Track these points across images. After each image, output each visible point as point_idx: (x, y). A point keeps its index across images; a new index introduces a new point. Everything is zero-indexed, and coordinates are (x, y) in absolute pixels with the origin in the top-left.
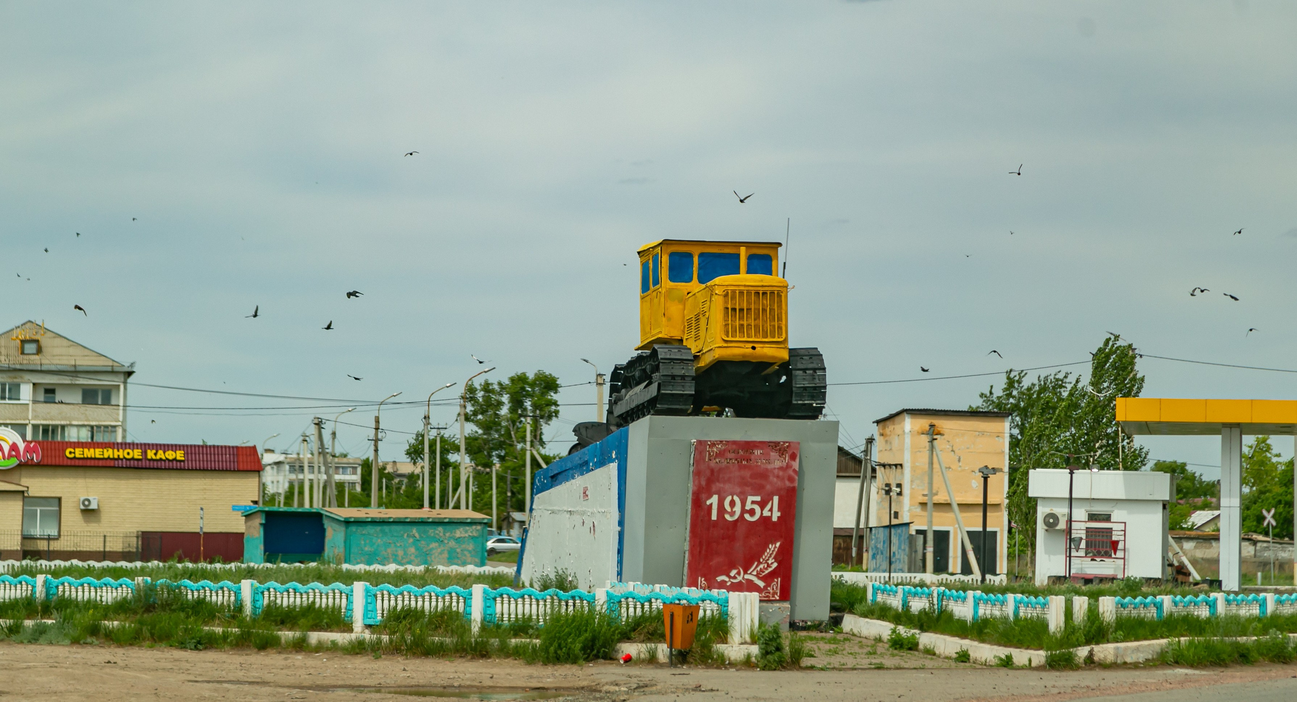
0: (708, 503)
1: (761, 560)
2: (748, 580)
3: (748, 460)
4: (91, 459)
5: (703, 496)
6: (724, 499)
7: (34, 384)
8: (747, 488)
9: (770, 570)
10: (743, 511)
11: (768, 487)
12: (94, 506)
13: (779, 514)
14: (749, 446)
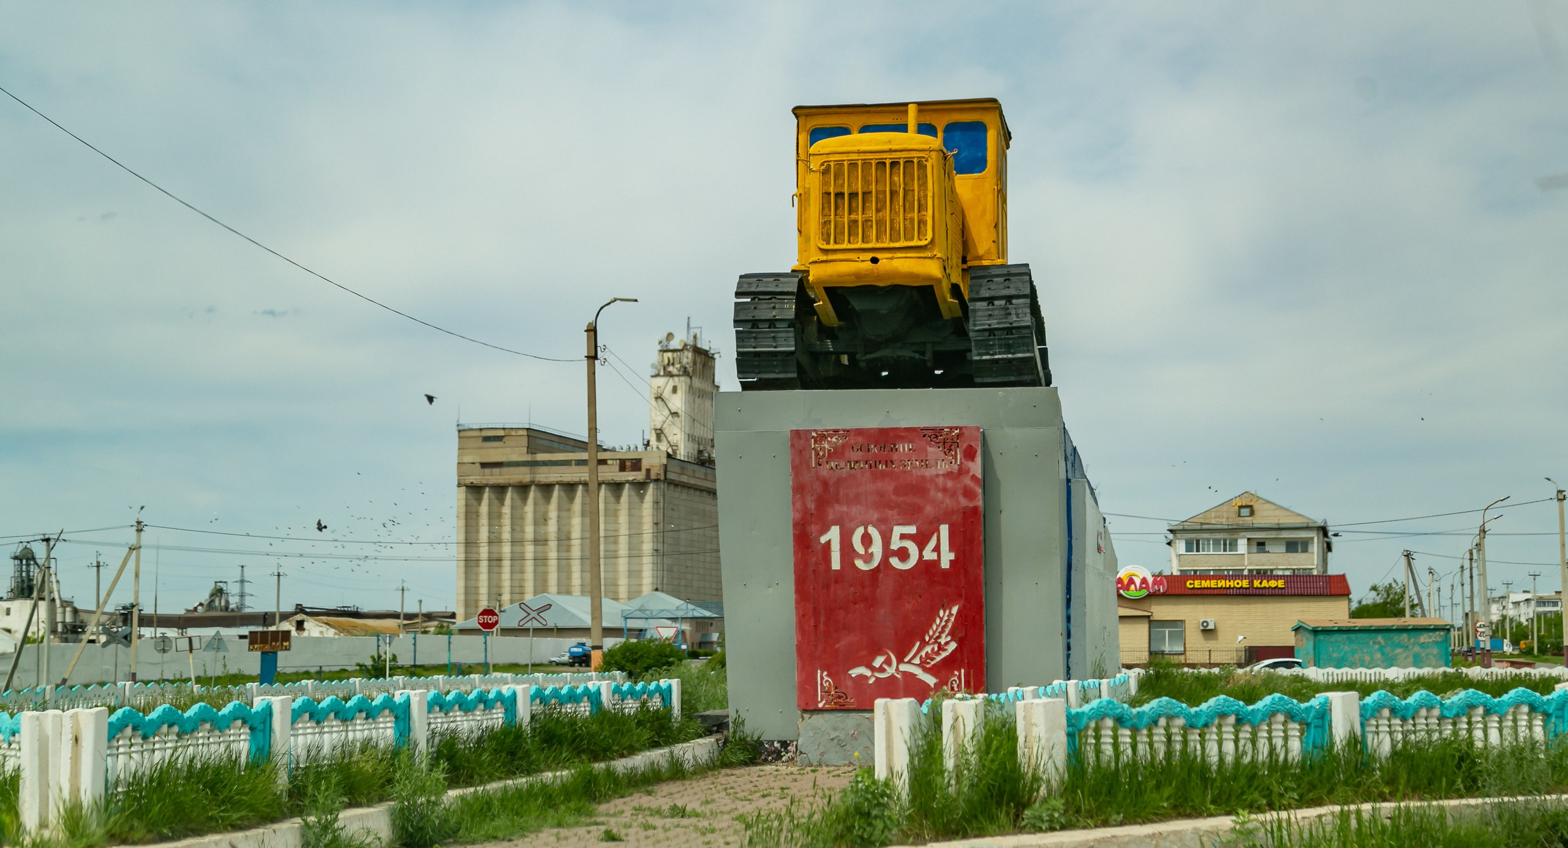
0: (823, 539)
1: (927, 639)
2: (905, 674)
3: (889, 462)
4: (1207, 588)
5: (813, 529)
6: (852, 532)
7: (1248, 539)
8: (890, 513)
9: (944, 655)
10: (887, 553)
11: (929, 509)
12: (1211, 627)
13: (952, 556)
14: (887, 437)
